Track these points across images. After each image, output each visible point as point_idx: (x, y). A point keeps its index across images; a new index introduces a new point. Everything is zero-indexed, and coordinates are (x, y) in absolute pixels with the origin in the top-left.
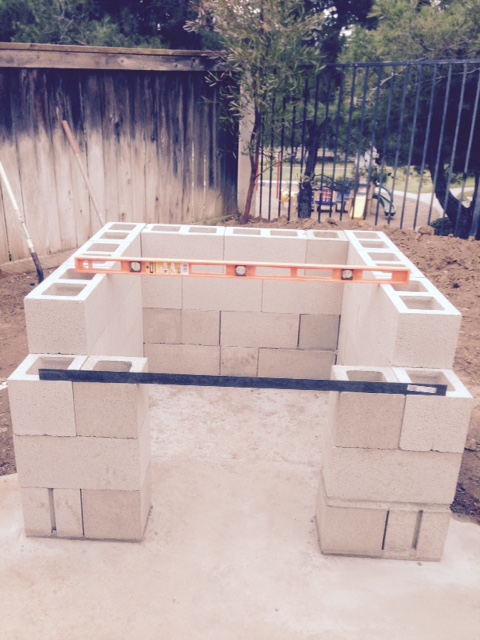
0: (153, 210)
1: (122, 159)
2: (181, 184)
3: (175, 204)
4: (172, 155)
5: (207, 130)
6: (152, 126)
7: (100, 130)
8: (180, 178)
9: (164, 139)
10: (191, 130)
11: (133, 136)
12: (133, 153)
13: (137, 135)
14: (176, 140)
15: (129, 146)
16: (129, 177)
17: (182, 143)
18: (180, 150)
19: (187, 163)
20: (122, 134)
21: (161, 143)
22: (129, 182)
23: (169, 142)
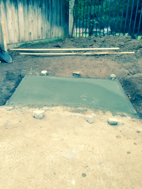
0: (41, 32)
1: (29, 12)
2: (50, 24)
3: (48, 31)
4: (47, 13)
5: (59, 5)
6: (40, 2)
8: (50, 22)
9: (44, 7)
10: (53, 4)
11: (33, 5)
12: (33, 11)
13: (35, 5)
14: (48, 8)
15: (32, 8)
16: (32, 19)
17: (51, 9)
18: (50, 11)
19: (52, 16)
21: (43, 8)
22: (32, 21)
23: (46, 8)
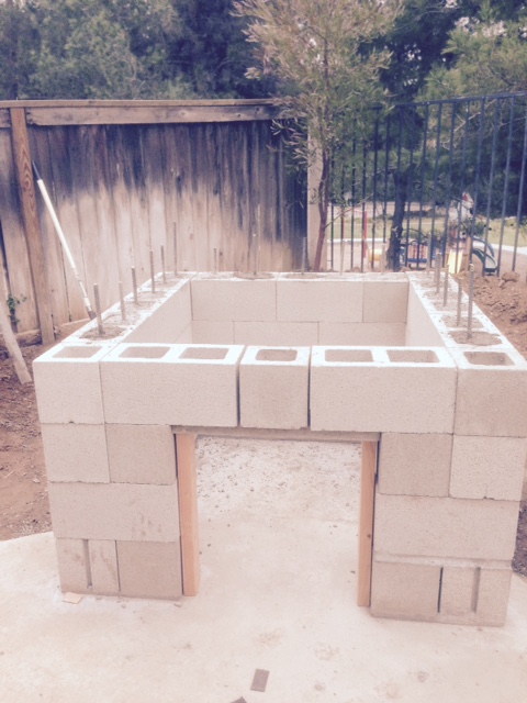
1: (183, 213)
2: (246, 237)
4: (236, 207)
5: (273, 181)
6: (215, 180)
7: (161, 184)
8: (246, 232)
9: (227, 191)
10: (256, 181)
11: (195, 188)
12: (195, 207)
13: (200, 188)
14: (241, 192)
15: (191, 200)
16: (191, 231)
17: (247, 195)
18: (245, 203)
19: (253, 215)
20: (183, 187)
21: (225, 196)
22: (192, 237)
23: (233, 194)
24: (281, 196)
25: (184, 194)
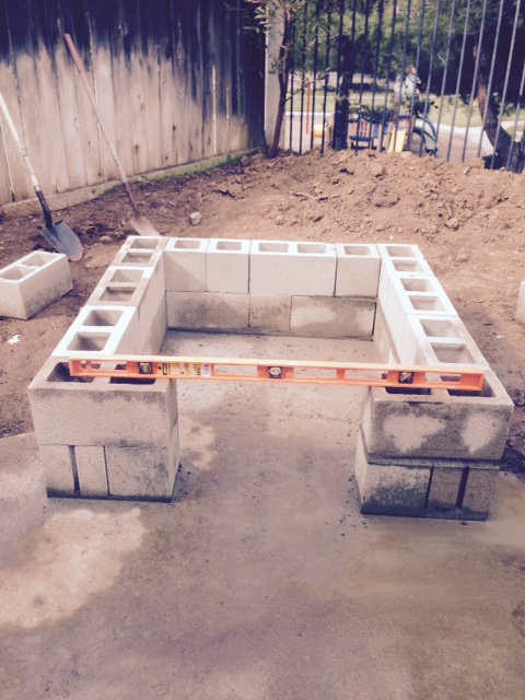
2: (201, 111)
3: (194, 133)
4: (190, 73)
6: (167, 40)
7: (108, 45)
8: (200, 102)
9: (180, 56)
10: (212, 44)
11: (145, 51)
12: (145, 72)
13: (150, 50)
15: (141, 63)
16: (142, 101)
18: (199, 69)
19: (207, 84)
20: (132, 48)
21: (178, 60)
22: (142, 107)
23: (186, 60)
24: (238, 62)
25: (133, 56)
